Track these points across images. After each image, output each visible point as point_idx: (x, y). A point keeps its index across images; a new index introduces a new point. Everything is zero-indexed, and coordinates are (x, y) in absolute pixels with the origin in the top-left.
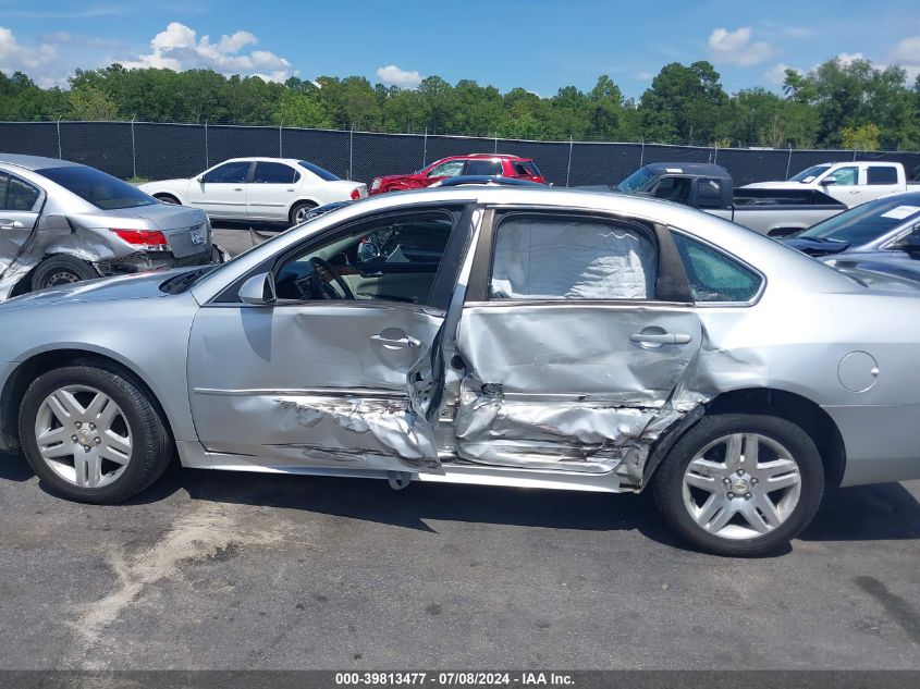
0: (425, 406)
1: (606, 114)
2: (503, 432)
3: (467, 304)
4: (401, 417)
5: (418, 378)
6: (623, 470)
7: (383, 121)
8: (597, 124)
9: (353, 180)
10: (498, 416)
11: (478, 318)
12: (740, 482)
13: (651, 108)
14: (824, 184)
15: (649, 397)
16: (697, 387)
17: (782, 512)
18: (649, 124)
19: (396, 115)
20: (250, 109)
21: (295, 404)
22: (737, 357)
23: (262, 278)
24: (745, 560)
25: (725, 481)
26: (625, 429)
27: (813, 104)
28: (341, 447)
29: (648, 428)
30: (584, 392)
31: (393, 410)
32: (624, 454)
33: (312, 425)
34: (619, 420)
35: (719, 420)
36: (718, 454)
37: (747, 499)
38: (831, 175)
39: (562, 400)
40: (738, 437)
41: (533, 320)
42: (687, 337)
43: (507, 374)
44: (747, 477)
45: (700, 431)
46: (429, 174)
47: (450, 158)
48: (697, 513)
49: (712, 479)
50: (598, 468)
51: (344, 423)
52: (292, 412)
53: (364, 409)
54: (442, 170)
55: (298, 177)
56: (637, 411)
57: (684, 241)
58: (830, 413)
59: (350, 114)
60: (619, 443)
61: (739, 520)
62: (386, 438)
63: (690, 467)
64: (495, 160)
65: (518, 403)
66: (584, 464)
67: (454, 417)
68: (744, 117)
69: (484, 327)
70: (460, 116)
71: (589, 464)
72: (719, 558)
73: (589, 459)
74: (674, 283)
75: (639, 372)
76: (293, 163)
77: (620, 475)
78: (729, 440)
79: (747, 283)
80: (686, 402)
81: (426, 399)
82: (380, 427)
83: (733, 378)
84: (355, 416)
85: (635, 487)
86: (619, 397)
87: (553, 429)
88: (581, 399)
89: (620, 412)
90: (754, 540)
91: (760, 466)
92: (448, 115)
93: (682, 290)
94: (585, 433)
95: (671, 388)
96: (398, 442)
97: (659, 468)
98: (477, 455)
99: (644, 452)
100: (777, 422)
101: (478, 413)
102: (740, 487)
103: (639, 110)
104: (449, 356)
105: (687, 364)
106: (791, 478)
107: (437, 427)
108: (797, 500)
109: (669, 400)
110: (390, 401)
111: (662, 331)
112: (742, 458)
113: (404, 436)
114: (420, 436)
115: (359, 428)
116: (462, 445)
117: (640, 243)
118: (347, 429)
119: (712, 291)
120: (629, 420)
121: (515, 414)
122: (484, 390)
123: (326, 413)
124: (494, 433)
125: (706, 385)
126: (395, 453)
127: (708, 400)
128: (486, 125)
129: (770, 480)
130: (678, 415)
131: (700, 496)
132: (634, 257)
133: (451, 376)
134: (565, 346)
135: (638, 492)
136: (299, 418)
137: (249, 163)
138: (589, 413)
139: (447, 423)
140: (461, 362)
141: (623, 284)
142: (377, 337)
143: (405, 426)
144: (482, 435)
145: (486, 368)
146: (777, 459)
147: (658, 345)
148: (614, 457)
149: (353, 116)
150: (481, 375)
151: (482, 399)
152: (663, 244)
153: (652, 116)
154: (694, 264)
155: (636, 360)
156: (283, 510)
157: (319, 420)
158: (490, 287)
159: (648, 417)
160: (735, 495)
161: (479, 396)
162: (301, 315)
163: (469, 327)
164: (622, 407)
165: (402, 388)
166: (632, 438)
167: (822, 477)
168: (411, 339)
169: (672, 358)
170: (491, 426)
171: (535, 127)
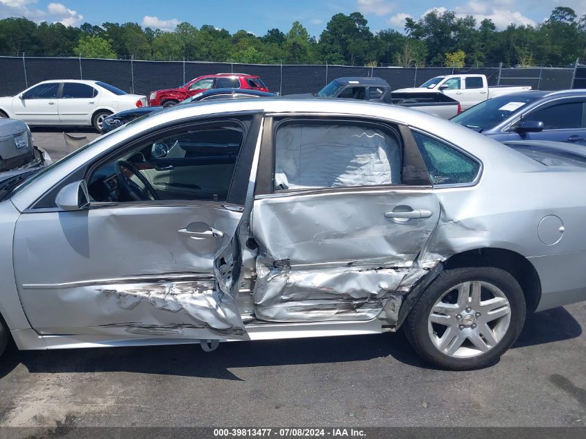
0: (228, 283)
1: (299, 46)
2: (292, 296)
3: (256, 197)
4: (209, 295)
5: (222, 262)
6: (383, 315)
7: (152, 54)
8: (294, 53)
9: (135, 93)
10: (287, 284)
11: (267, 208)
12: (468, 317)
13: (327, 42)
14: (441, 88)
15: (400, 259)
16: (437, 250)
17: (497, 335)
18: (327, 53)
19: (161, 49)
20: (56, 46)
21: (115, 291)
22: (468, 226)
23: (76, 186)
24: (473, 372)
25: (458, 317)
26: (384, 285)
27: (423, 39)
28: (159, 324)
29: (402, 283)
30: (352, 259)
31: (202, 289)
32: (384, 304)
33: (132, 308)
34: (380, 278)
35: (453, 273)
36: (453, 298)
37: (473, 328)
38: (445, 83)
39: (335, 267)
40: (466, 284)
41: (310, 206)
42: (428, 212)
43: (292, 251)
44: (472, 312)
45: (440, 283)
46: (190, 88)
47: (202, 77)
48: (438, 342)
49: (449, 317)
50: (365, 316)
51: (159, 305)
52: (113, 299)
53: (176, 291)
54: (199, 85)
55: (96, 93)
56: (393, 271)
57: (421, 137)
58: (531, 262)
59: (129, 49)
60: (380, 296)
61: (468, 343)
62: (197, 314)
63: (433, 309)
64: (233, 77)
65: (301, 272)
66: (354, 314)
67: (252, 287)
68: (384, 47)
69: (272, 215)
70: (204, 49)
71: (359, 314)
72: (454, 372)
73: (358, 310)
74: (416, 171)
75: (393, 241)
76: (91, 83)
77: (381, 319)
78: (461, 286)
79: (469, 168)
80: (429, 261)
81: (229, 278)
82: (192, 305)
83: (464, 241)
84: (169, 298)
85: (392, 327)
86: (378, 261)
87: (330, 290)
88: (350, 265)
89: (380, 272)
90: (479, 357)
91: (483, 303)
92: (196, 49)
93: (423, 176)
94: (355, 291)
95: (418, 252)
96: (208, 316)
97: (410, 313)
98: (272, 316)
99: (398, 301)
100: (495, 272)
101: (271, 283)
102: (468, 320)
103: (319, 44)
104: (244, 239)
105: (430, 233)
106: (504, 311)
107: (237, 297)
108: (508, 326)
109: (416, 260)
110: (199, 283)
111: (410, 209)
112: (470, 299)
113: (213, 311)
114: (227, 310)
115: (173, 308)
116: (260, 309)
117: (386, 140)
118: (163, 309)
119: (445, 175)
120: (387, 278)
121: (300, 281)
122: (275, 266)
123: (143, 298)
124: (284, 298)
125: (444, 248)
126: (207, 325)
127: (445, 259)
128: (223, 54)
129: (490, 313)
130: (424, 272)
131: (440, 329)
132: (382, 152)
133: (247, 255)
134: (336, 224)
135: (394, 330)
136: (120, 303)
137: (58, 84)
138: (357, 275)
139: (245, 293)
140: (255, 243)
141: (374, 173)
142: (184, 230)
143: (213, 303)
144: (275, 300)
145: (276, 248)
146: (493, 297)
147: (406, 220)
148: (377, 307)
149: (132, 50)
150: (273, 254)
151: (273, 272)
152: (406, 141)
153: (328, 47)
154: (429, 155)
155: (390, 232)
156: (112, 374)
157: (138, 303)
158: (274, 182)
159: (401, 275)
160: (465, 326)
161: (271, 270)
162: (114, 216)
163: (260, 216)
164: (381, 268)
165: (209, 270)
166: (389, 292)
167: (525, 307)
168: (215, 231)
169: (417, 229)
170: (282, 293)
171: (258, 55)
